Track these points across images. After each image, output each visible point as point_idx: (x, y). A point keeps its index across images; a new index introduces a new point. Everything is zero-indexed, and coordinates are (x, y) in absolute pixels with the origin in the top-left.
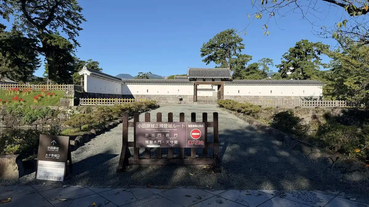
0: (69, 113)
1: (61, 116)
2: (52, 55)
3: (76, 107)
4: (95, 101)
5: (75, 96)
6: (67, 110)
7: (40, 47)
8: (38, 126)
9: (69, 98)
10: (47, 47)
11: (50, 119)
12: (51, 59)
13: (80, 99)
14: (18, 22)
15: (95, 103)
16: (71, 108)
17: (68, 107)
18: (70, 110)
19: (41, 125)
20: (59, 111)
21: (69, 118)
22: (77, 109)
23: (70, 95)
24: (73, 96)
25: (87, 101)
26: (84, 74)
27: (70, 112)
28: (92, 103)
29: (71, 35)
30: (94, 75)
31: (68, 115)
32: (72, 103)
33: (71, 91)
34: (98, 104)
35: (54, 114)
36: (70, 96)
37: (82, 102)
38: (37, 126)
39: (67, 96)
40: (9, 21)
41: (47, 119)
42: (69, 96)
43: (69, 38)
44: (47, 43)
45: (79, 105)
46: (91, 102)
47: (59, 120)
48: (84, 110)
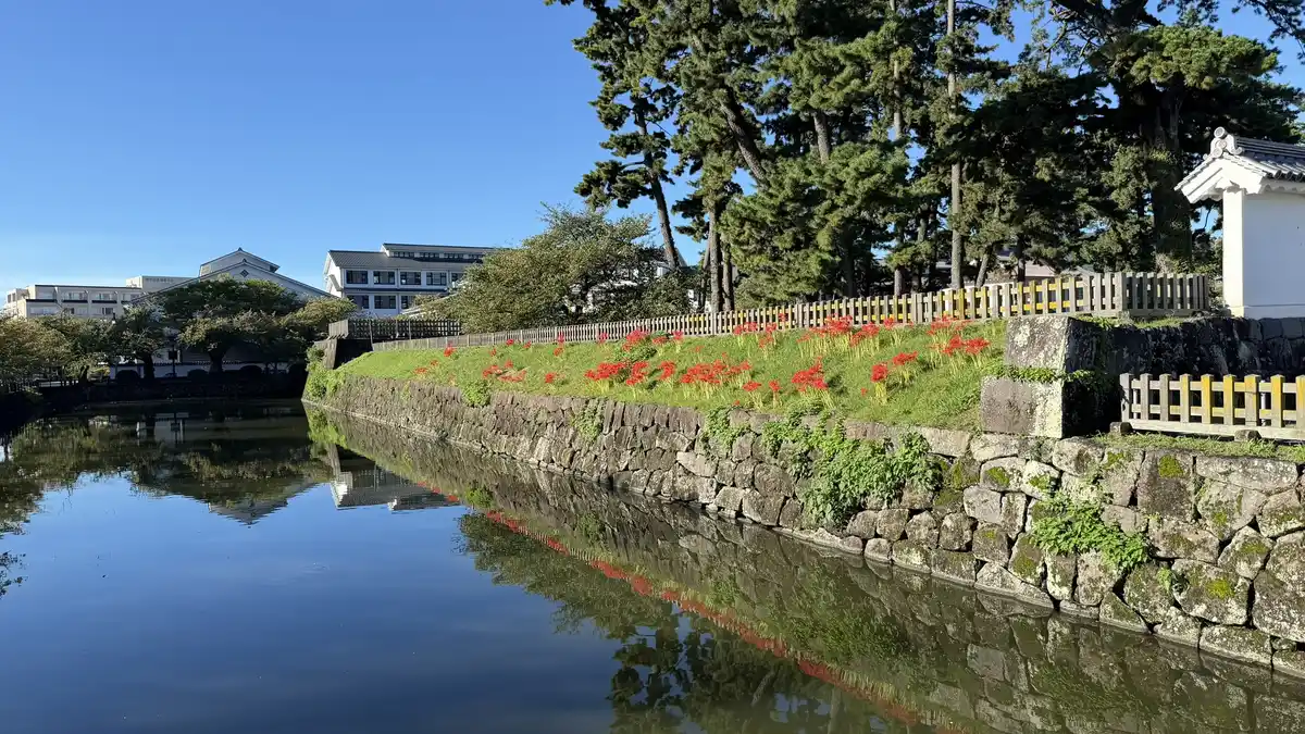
0: (1028, 489)
1: (983, 504)
2: (1168, 135)
3: (1073, 446)
4: (1239, 400)
5: (1071, 365)
6: (1019, 463)
7: (1110, 106)
8: (871, 542)
9: (1029, 375)
10: (1140, 102)
11: (925, 516)
12: (1161, 156)
13: (1124, 379)
14: (1044, 31)
15: (1239, 421)
16: (1040, 452)
17: (1023, 444)
18: (1033, 468)
19: (884, 542)
20: (973, 470)
21: (1027, 528)
22: (1080, 460)
23: (1042, 355)
24: (1058, 364)
25: (1174, 398)
26: (1220, 191)
27: (1035, 481)
28: (1217, 420)
29: (1284, 12)
30: (1289, 186)
31: (1020, 501)
32: (1050, 416)
33: (1046, 327)
34: (1264, 432)
35: (944, 478)
36: (1038, 362)
37: (1136, 408)
38: (865, 541)
39: (1023, 361)
40: (1011, 39)
41: (913, 512)
42: (1032, 362)
43: (1276, 34)
44: (1134, 78)
45: (1116, 428)
46: (1204, 409)
47: (974, 527)
48: (1132, 475)
